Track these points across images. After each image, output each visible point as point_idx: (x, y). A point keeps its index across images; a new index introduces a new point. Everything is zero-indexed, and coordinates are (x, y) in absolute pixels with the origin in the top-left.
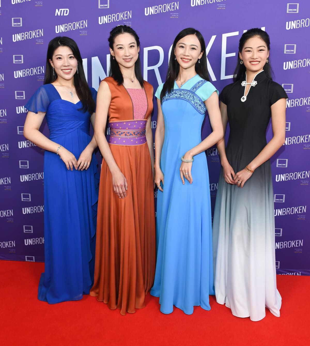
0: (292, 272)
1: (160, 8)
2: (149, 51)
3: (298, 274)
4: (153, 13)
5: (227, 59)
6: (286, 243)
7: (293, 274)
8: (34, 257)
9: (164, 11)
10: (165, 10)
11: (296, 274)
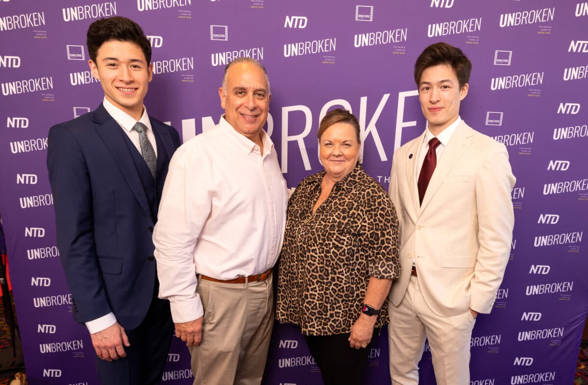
2: (290, 113)
5: (404, 129)
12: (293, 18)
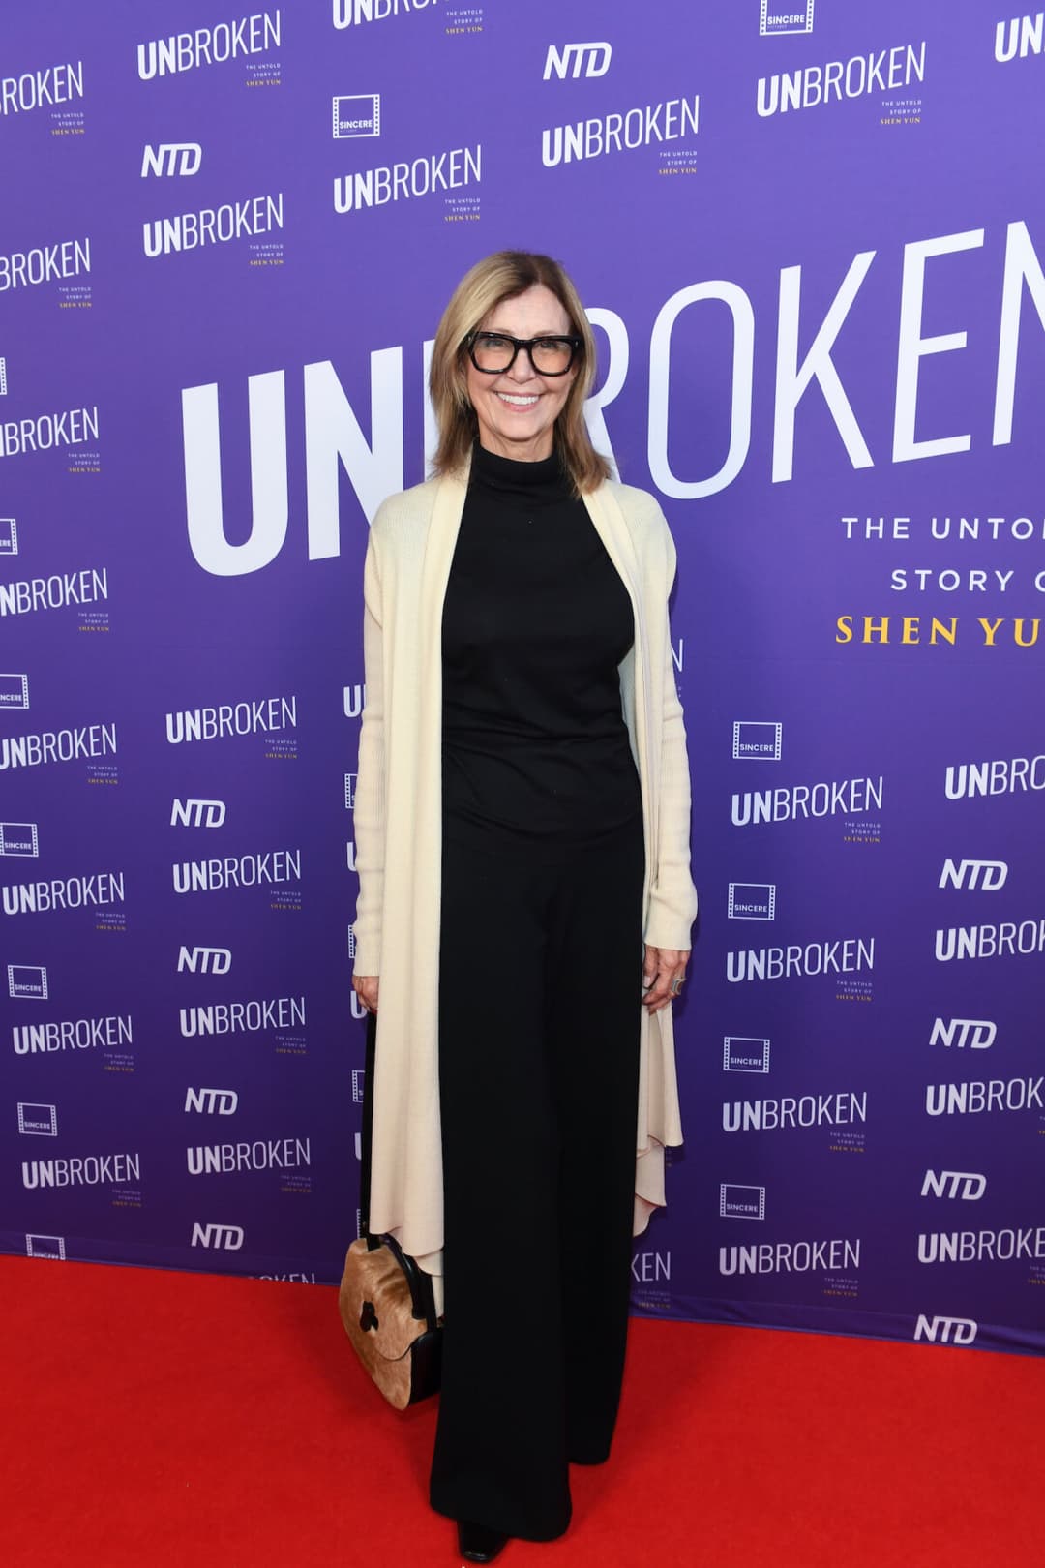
1: (611, 129)
4: (579, 156)
8: (61, 1241)
9: (632, 141)
10: (633, 138)
12: (568, 48)
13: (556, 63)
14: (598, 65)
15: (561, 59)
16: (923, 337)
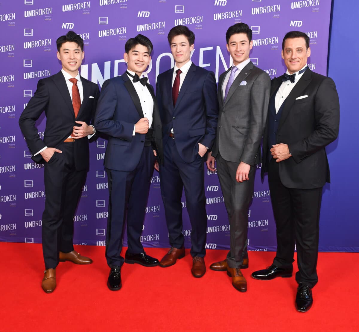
0: (260, 248)
3: (265, 250)
6: (254, 223)
7: (261, 250)
8: (33, 239)
10: (153, 28)
11: (263, 250)
12: (142, 12)
13: (140, 14)
14: (147, 15)
15: (141, 13)
16: (203, 64)
